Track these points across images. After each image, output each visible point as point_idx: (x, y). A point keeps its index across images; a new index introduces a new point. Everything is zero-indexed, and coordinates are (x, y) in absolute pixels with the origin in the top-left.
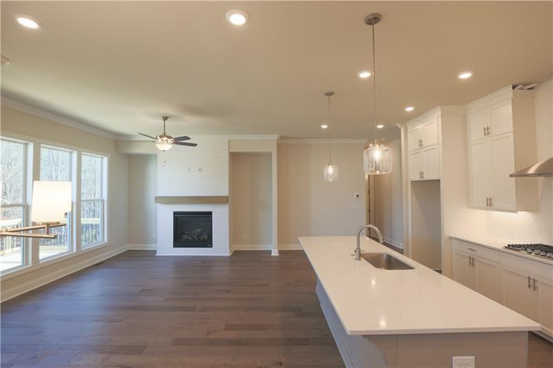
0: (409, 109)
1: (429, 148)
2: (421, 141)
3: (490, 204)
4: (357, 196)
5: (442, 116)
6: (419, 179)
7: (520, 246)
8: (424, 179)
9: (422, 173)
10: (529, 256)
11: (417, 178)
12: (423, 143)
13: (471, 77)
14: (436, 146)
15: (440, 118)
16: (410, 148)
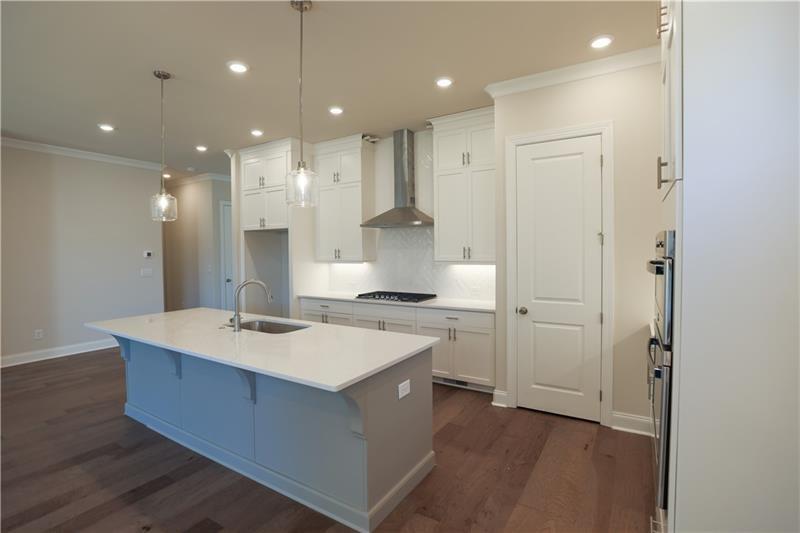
0: (257, 133)
1: (273, 189)
2: (262, 179)
3: (338, 257)
4: (149, 254)
5: (292, 151)
6: (259, 228)
7: (369, 294)
8: (266, 228)
9: (263, 220)
10: (378, 301)
11: (257, 227)
12: (265, 181)
13: (340, 115)
14: (284, 187)
15: (290, 154)
16: (245, 186)
